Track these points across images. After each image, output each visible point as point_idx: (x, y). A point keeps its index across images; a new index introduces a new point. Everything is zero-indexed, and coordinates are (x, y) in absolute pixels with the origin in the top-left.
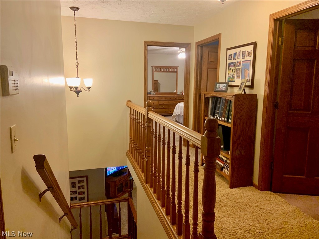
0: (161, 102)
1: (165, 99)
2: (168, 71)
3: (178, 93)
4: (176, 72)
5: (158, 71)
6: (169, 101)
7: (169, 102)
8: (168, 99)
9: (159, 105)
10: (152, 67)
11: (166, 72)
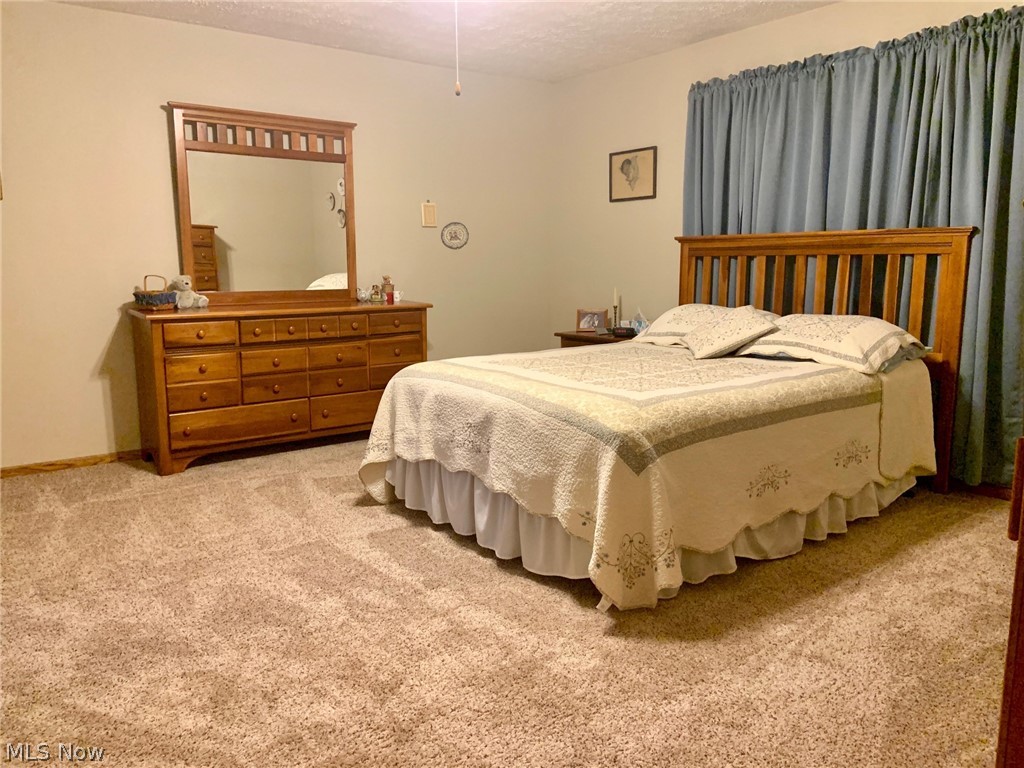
0: (259, 361)
1: (286, 337)
2: (286, 146)
3: (364, 293)
4: (342, 159)
5: (217, 147)
6: (315, 348)
7: (312, 356)
8: (306, 336)
9: (246, 381)
10: (169, 109)
11: (276, 152)
